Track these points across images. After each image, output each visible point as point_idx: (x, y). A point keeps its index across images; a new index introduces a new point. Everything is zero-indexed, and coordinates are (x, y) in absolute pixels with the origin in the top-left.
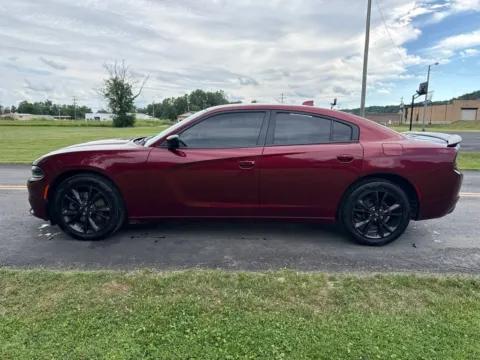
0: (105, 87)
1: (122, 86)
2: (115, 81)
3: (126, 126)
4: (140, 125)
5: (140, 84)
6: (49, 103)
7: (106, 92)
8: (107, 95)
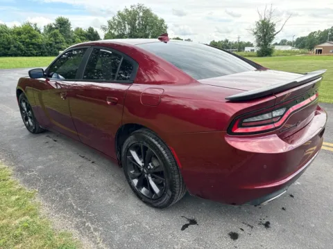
0: (255, 27)
1: (268, 25)
2: (263, 22)
3: (266, 55)
4: (277, 55)
5: (283, 22)
6: (227, 41)
7: (255, 31)
8: (255, 33)
